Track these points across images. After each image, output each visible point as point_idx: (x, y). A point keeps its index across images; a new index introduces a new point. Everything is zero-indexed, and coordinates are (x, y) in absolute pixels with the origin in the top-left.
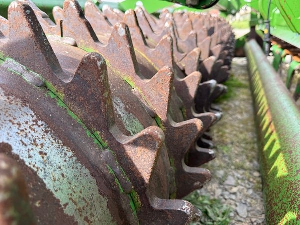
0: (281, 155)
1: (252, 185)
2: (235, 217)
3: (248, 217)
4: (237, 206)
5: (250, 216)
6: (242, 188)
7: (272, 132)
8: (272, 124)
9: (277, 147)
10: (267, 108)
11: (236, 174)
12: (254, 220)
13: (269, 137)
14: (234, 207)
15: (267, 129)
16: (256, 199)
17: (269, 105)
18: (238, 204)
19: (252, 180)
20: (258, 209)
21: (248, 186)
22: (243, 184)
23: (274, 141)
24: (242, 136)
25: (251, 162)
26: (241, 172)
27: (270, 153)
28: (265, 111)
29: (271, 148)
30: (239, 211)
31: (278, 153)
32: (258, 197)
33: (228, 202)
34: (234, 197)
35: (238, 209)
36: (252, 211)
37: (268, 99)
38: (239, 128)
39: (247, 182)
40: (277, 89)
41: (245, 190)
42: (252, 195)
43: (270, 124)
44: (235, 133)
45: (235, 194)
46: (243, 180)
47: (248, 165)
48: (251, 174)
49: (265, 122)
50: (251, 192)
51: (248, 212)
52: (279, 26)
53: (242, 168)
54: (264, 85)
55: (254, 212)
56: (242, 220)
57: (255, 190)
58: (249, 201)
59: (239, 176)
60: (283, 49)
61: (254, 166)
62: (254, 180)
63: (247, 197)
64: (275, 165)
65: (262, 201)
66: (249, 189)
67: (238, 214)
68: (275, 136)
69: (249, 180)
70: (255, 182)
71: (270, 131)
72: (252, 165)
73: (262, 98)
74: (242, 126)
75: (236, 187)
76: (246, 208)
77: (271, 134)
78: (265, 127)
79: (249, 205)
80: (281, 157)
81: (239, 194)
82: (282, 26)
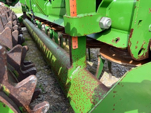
0: (53, 55)
1: (46, 74)
2: (44, 86)
3: (48, 84)
4: (43, 83)
5: (49, 83)
6: (43, 76)
7: (48, 50)
8: (47, 48)
9: (51, 54)
10: (43, 44)
11: (39, 73)
12: (51, 84)
13: (47, 52)
14: (42, 83)
15: (46, 50)
16: (49, 78)
17: (43, 42)
18: (43, 82)
19: (45, 72)
20: (51, 80)
21: (45, 75)
22: (43, 75)
23: (49, 53)
24: (36, 59)
25: (43, 67)
26: (40, 71)
27: (49, 57)
28: (42, 45)
29: (49, 55)
30: (45, 84)
31: (52, 56)
32: (49, 77)
33: (39, 83)
34: (41, 81)
35: (44, 83)
36: (49, 82)
37: (42, 40)
38: (33, 56)
39: (44, 74)
40: (44, 36)
41: (44, 77)
42: (47, 77)
43: (46, 48)
44: (32, 59)
45: (41, 79)
46: (42, 74)
47: (42, 68)
48: (44, 71)
49: (44, 49)
50: (46, 76)
51: (48, 82)
52: (37, 12)
53: (40, 70)
54: (39, 36)
55: (50, 82)
56: (47, 86)
57: (48, 75)
58: (47, 79)
59: (40, 73)
60: (41, 22)
61: (44, 68)
62: (46, 72)
63: (46, 78)
64: (52, 59)
65: (51, 77)
66: (45, 76)
67: (45, 85)
68: (49, 51)
69: (44, 73)
70: (47, 73)
71: (47, 50)
72: (43, 68)
73: (40, 41)
74: (34, 55)
75: (40, 77)
76: (47, 82)
77: (48, 51)
78: (45, 50)
79: (47, 81)
80: (53, 56)
81: (42, 79)
82: (38, 12)
